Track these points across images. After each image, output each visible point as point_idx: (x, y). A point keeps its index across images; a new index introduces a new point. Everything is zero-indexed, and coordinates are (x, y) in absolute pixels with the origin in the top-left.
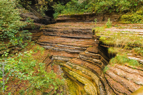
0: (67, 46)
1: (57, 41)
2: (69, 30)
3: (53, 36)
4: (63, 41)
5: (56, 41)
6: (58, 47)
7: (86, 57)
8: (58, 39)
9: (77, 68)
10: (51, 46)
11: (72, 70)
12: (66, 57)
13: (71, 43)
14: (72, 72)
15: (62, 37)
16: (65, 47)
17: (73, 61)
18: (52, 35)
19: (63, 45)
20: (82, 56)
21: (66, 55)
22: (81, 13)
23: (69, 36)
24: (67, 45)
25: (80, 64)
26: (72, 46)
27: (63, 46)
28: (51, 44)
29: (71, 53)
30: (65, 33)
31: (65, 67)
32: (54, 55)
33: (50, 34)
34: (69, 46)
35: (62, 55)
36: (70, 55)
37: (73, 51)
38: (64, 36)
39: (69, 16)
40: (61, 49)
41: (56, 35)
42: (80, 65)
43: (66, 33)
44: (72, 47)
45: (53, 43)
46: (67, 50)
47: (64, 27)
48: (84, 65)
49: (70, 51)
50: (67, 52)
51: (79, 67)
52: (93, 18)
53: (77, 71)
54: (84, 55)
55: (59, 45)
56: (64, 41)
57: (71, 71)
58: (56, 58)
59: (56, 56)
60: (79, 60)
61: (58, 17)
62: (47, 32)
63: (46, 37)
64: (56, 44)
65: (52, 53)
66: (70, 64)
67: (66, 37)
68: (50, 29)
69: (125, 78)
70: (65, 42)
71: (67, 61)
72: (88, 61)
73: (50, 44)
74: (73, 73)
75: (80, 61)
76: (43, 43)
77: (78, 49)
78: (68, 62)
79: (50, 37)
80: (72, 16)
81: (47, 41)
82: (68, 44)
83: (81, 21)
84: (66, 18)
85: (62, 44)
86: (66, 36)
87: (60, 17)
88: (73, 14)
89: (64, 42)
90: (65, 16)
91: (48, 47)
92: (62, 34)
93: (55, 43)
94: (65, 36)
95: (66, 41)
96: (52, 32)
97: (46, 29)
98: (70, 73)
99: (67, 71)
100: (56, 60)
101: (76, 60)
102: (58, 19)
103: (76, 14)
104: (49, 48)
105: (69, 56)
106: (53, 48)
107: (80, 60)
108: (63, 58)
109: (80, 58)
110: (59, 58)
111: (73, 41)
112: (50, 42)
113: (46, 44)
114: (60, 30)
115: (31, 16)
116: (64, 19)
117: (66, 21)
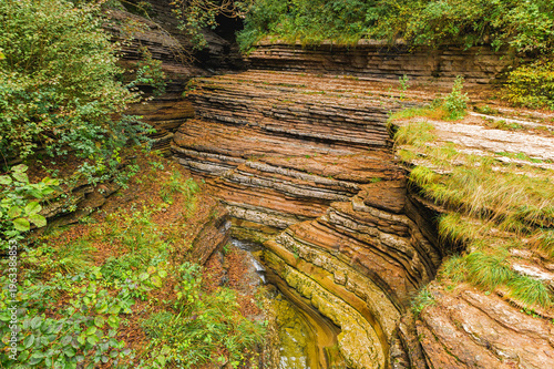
0: (285, 171)
1: (247, 146)
2: (296, 108)
3: (234, 124)
4: (269, 148)
5: (243, 145)
6: (249, 170)
7: (355, 224)
8: (253, 141)
9: (317, 261)
10: (224, 163)
11: (298, 266)
12: (277, 213)
13: (299, 160)
14: (297, 272)
15: (268, 131)
16: (277, 176)
17: (303, 234)
18: (229, 119)
19: (271, 164)
20: (340, 218)
21: (278, 203)
22: (347, 40)
23: (293, 131)
24: (284, 167)
25: (328, 245)
26: (305, 171)
27: (270, 168)
28: (225, 157)
29: (299, 199)
30: (278, 118)
31: (270, 250)
32: (234, 203)
33: (221, 118)
34: (293, 172)
35: (262, 202)
36: (292, 207)
37: (307, 193)
38: (274, 129)
39: (298, 47)
40: (259, 181)
41: (244, 121)
42: (330, 249)
43: (283, 116)
44: (303, 175)
45: (233, 154)
46: (282, 185)
47: (278, 93)
48: (343, 252)
49: (296, 191)
50: (281, 193)
51: (325, 258)
52: (396, 63)
53: (317, 273)
54: (348, 215)
55: (253, 164)
56: (275, 149)
57: (294, 268)
58: (241, 213)
59: (241, 204)
60: (328, 233)
61: (257, 47)
62: (210, 106)
63: (207, 128)
64: (243, 157)
65: (227, 192)
66: (292, 242)
67: (281, 132)
68: (224, 97)
69: (488, 347)
70: (274, 152)
71: (279, 229)
72: (361, 237)
73: (221, 157)
74: (302, 276)
75: (330, 236)
76: (195, 150)
77: (327, 187)
78: (283, 235)
79: (222, 129)
80: (311, 49)
81: (209, 145)
82: (288, 165)
83: (346, 71)
84: (285, 55)
85: (264, 159)
86: (282, 129)
87: (264, 46)
88: (316, 39)
89: (275, 155)
90: (282, 46)
91: (210, 167)
92: (267, 120)
93: (238, 153)
94: (278, 129)
95: (280, 149)
96: (228, 109)
97: (209, 94)
98: (289, 278)
99: (277, 268)
100: (240, 220)
101: (313, 229)
102: (256, 54)
103: (327, 42)
104: (216, 171)
105: (290, 211)
106: (229, 172)
107: (330, 231)
108: (264, 216)
109: (332, 225)
110: (251, 213)
111: (307, 153)
112: (220, 150)
113: (205, 157)
114: (262, 103)
115: (151, 37)
116: (278, 58)
117: (287, 66)
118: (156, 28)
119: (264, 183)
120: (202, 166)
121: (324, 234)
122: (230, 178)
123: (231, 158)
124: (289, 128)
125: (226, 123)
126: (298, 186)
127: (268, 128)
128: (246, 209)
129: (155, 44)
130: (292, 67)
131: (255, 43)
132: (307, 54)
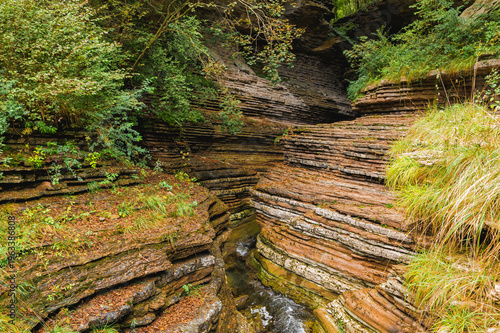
0: (353, 221)
1: (319, 190)
2: (378, 145)
3: (315, 168)
4: (343, 194)
5: (316, 189)
6: (315, 216)
8: (327, 184)
10: (294, 209)
12: (340, 274)
13: (375, 209)
15: (348, 174)
16: (343, 226)
17: (354, 304)
18: (311, 163)
19: (338, 211)
21: (343, 261)
23: (374, 174)
24: (353, 216)
25: (382, 327)
26: (377, 222)
27: (336, 216)
28: (295, 202)
29: (368, 259)
30: (358, 159)
31: (319, 321)
32: (295, 255)
33: (304, 162)
34: (362, 223)
35: (325, 257)
36: (360, 268)
37: (377, 251)
38: (352, 171)
39: (404, 84)
40: (322, 231)
41: (325, 164)
43: (363, 156)
44: (373, 226)
45: (302, 197)
46: (348, 238)
47: (367, 132)
49: (363, 247)
50: (346, 247)
55: (321, 211)
56: (350, 195)
58: (300, 268)
59: (302, 257)
60: (385, 308)
61: (365, 93)
62: (297, 150)
63: (288, 172)
64: (313, 203)
65: (289, 241)
66: (341, 314)
67: (360, 176)
68: (308, 139)
70: (350, 199)
71: (336, 294)
73: (291, 202)
75: (388, 314)
76: (268, 193)
78: (335, 303)
79: (303, 173)
81: (281, 188)
84: (391, 96)
85: (335, 206)
86: (362, 173)
87: (371, 91)
88: (421, 71)
89: (349, 202)
90: (387, 86)
91: (279, 213)
92: (347, 162)
93: (309, 198)
94: (357, 172)
95: (356, 195)
96: (312, 152)
97: (296, 138)
100: (300, 277)
101: (368, 300)
102: (363, 99)
103: (435, 72)
104: (286, 217)
105: (356, 273)
106: (294, 217)
107: (389, 306)
108: (325, 277)
109: (390, 296)
110: (312, 270)
111: (389, 202)
112: (291, 194)
113: (277, 201)
114: (346, 143)
115: (274, 96)
116: (383, 100)
117: (395, 109)
118: (281, 89)
119: (329, 234)
120: (272, 211)
121: (380, 310)
122: (293, 224)
123: (301, 204)
124: (370, 170)
125: (309, 167)
126: (366, 241)
127: (346, 170)
128: (307, 265)
129: (277, 103)
130: (400, 109)
131: (363, 89)
132: (414, 91)
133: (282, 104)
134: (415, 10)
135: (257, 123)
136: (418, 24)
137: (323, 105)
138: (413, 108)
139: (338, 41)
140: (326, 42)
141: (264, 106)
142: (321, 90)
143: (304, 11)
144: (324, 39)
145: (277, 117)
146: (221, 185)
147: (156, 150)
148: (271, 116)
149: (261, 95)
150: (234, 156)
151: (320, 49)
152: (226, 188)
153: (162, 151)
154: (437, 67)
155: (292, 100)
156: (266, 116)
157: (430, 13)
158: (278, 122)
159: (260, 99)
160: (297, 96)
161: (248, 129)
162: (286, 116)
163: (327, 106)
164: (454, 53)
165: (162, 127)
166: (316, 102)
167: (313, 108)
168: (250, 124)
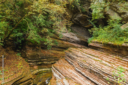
2: (86, 64)
4: (73, 77)
8: (70, 71)
18: (70, 61)
22: (117, 43)
33: (68, 61)
38: (78, 70)
39: (101, 43)
41: (73, 63)
43: (82, 66)
47: (86, 57)
64: (65, 76)
68: (70, 54)
70: (75, 79)
73: (60, 73)
84: (98, 45)
87: (94, 42)
88: (106, 41)
90: (97, 42)
91: (56, 76)
93: (64, 74)
95: (77, 79)
102: (91, 44)
103: (110, 43)
104: (58, 78)
112: (60, 71)
115: (71, 37)
116: (95, 46)
117: (99, 49)
118: (74, 35)
120: (55, 74)
123: (62, 75)
124: (83, 71)
129: (72, 39)
130: (100, 49)
131: (91, 41)
132: (104, 46)
133: (73, 39)
134: (108, 22)
135: (65, 43)
136: (108, 27)
137: (84, 41)
138: (103, 50)
139: (91, 25)
140: (88, 25)
141: (68, 39)
142: (85, 37)
143: (83, 17)
144: (87, 24)
145: (71, 42)
146: (47, 60)
147: (28, 49)
148: (69, 42)
149: (67, 36)
150: (56, 51)
151: (86, 26)
152: (49, 61)
153: (30, 50)
154: (111, 41)
155: (76, 38)
156: (68, 42)
157: (112, 24)
158: (71, 44)
159: (67, 37)
160: (78, 37)
161: (62, 45)
162: (74, 42)
163: (86, 41)
164: (117, 38)
165: (30, 43)
166: (83, 40)
167: (82, 41)
168: (63, 43)
